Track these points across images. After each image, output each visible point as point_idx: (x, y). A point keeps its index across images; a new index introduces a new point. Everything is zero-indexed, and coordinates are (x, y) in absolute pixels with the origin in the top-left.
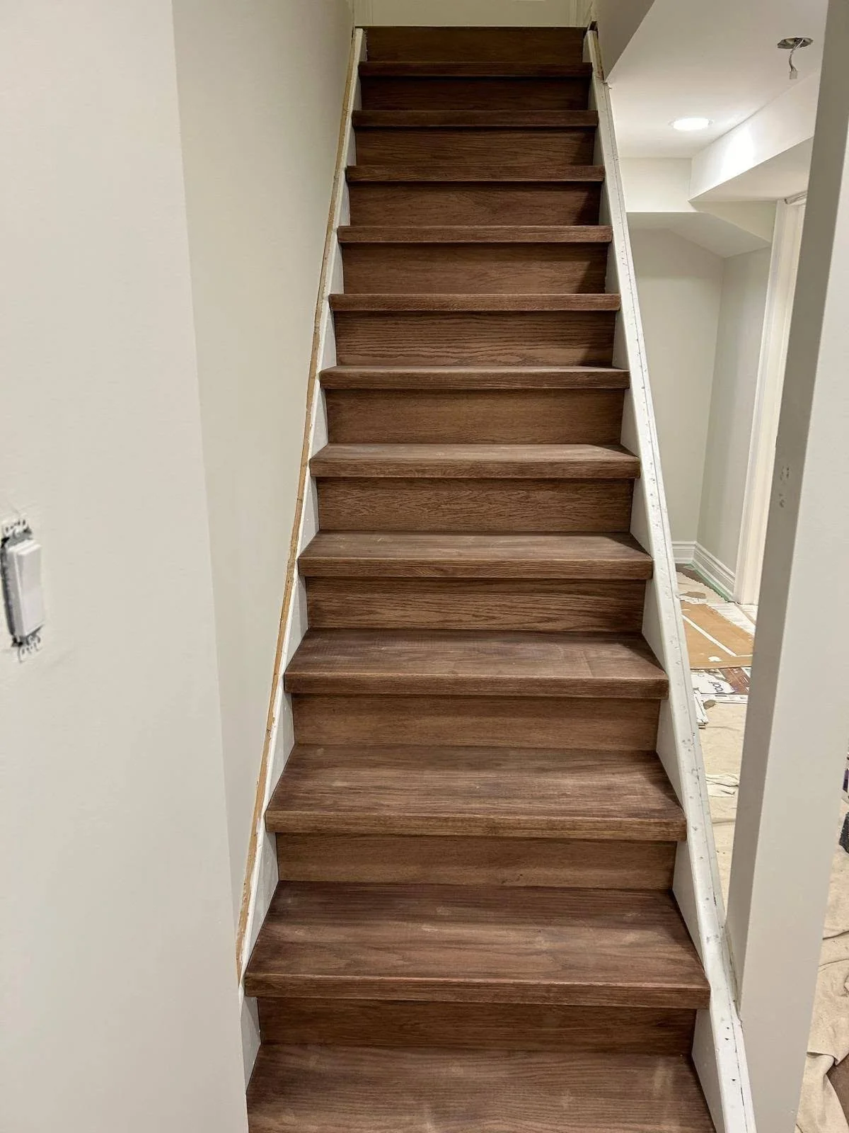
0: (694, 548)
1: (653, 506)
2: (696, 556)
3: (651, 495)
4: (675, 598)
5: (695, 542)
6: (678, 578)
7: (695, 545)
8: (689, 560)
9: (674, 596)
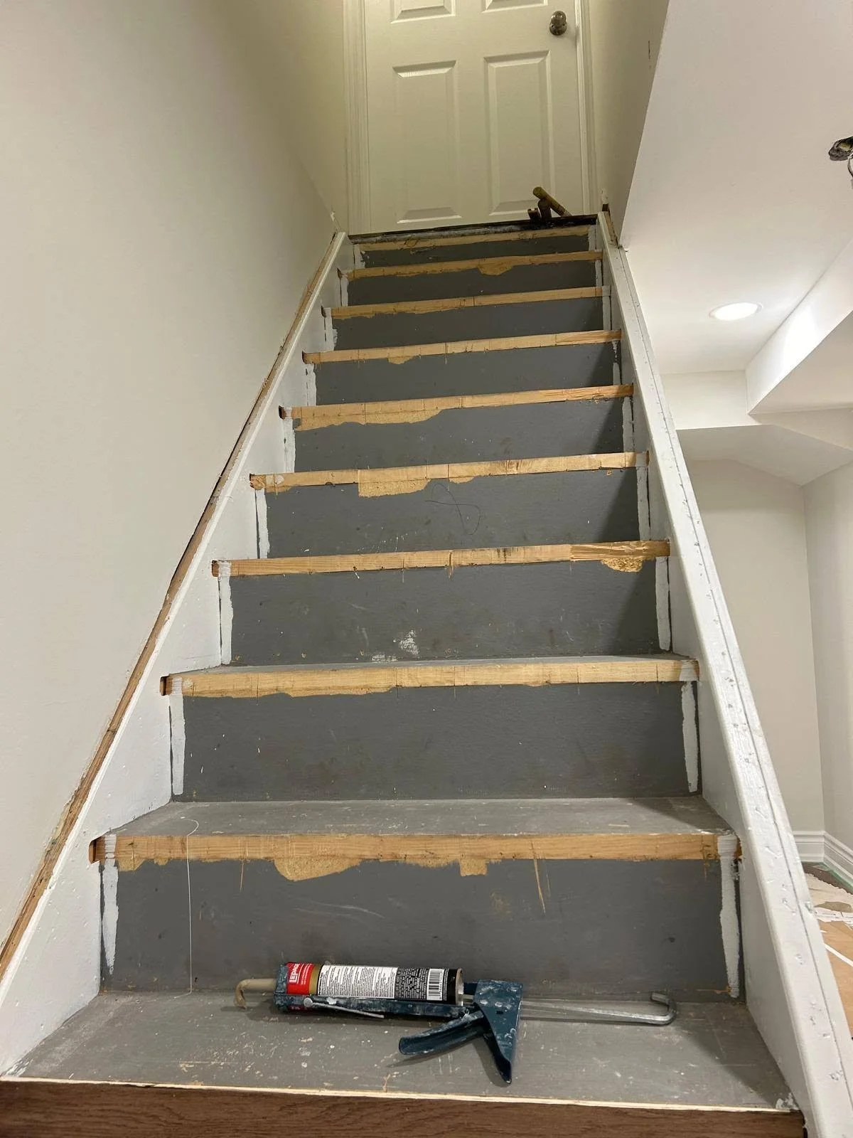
0: (823, 840)
1: (735, 725)
2: (829, 852)
3: (730, 706)
4: (805, 911)
5: (823, 832)
6: (808, 882)
7: (824, 837)
8: (819, 857)
9: (803, 907)
